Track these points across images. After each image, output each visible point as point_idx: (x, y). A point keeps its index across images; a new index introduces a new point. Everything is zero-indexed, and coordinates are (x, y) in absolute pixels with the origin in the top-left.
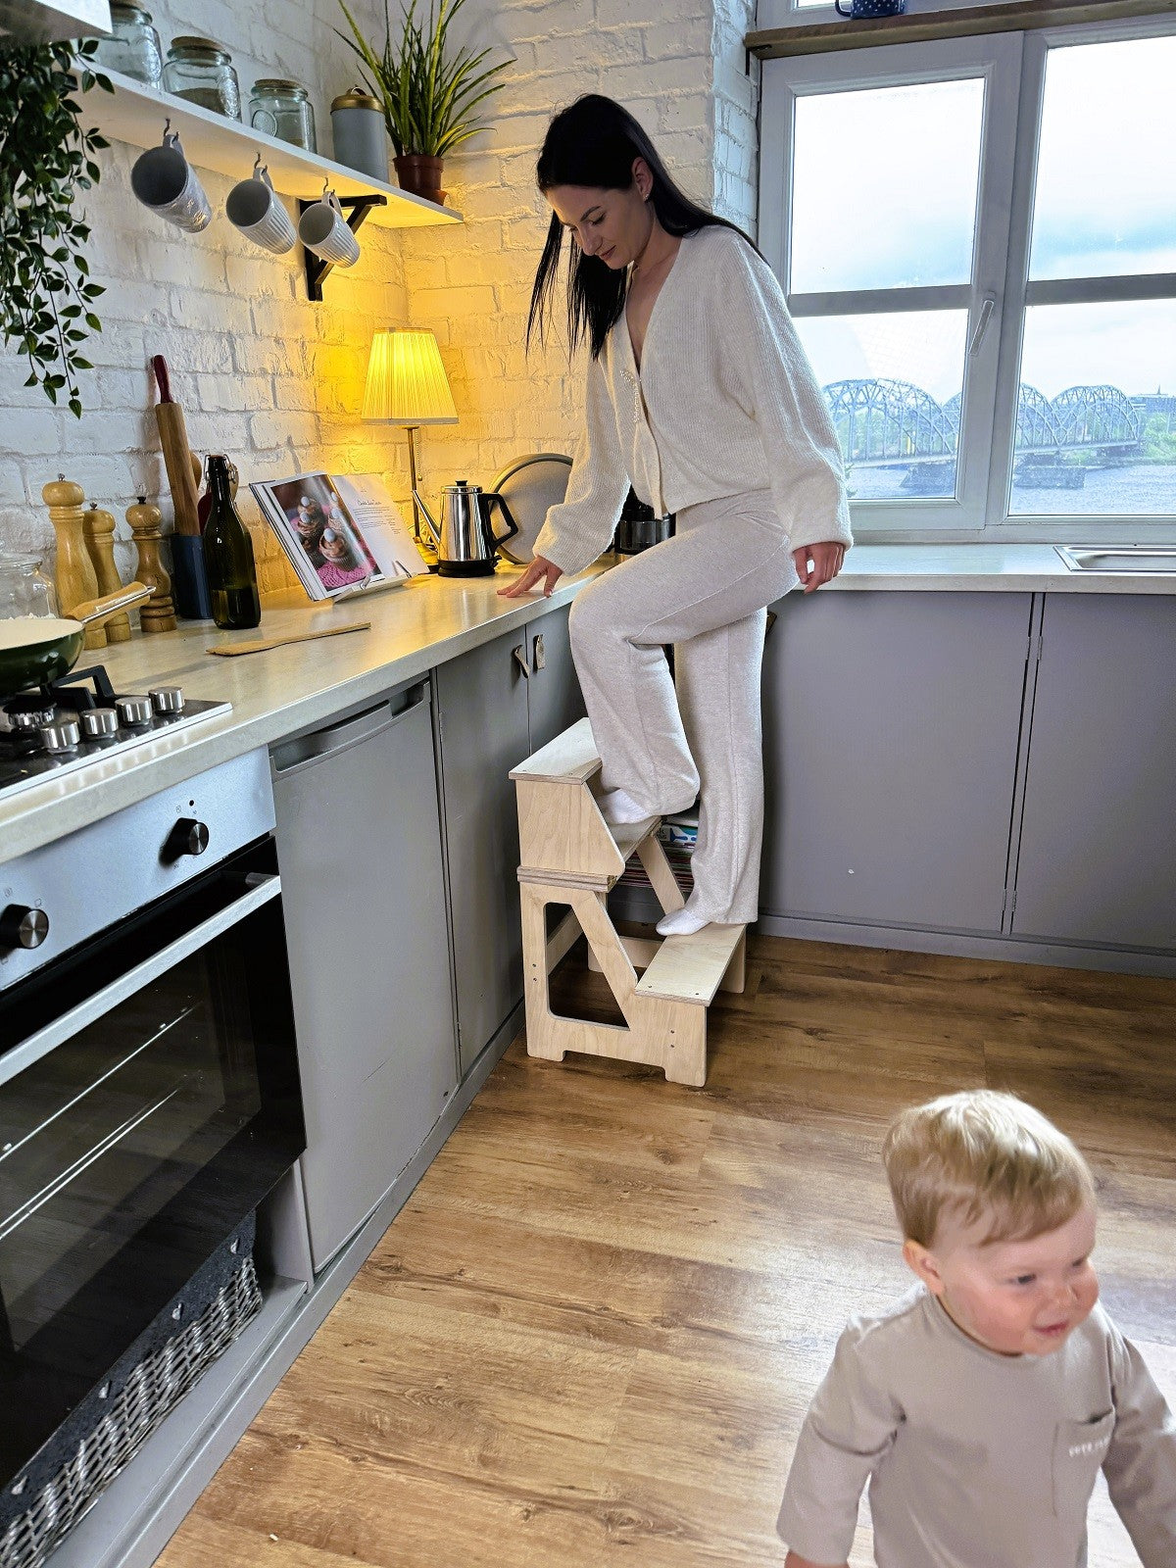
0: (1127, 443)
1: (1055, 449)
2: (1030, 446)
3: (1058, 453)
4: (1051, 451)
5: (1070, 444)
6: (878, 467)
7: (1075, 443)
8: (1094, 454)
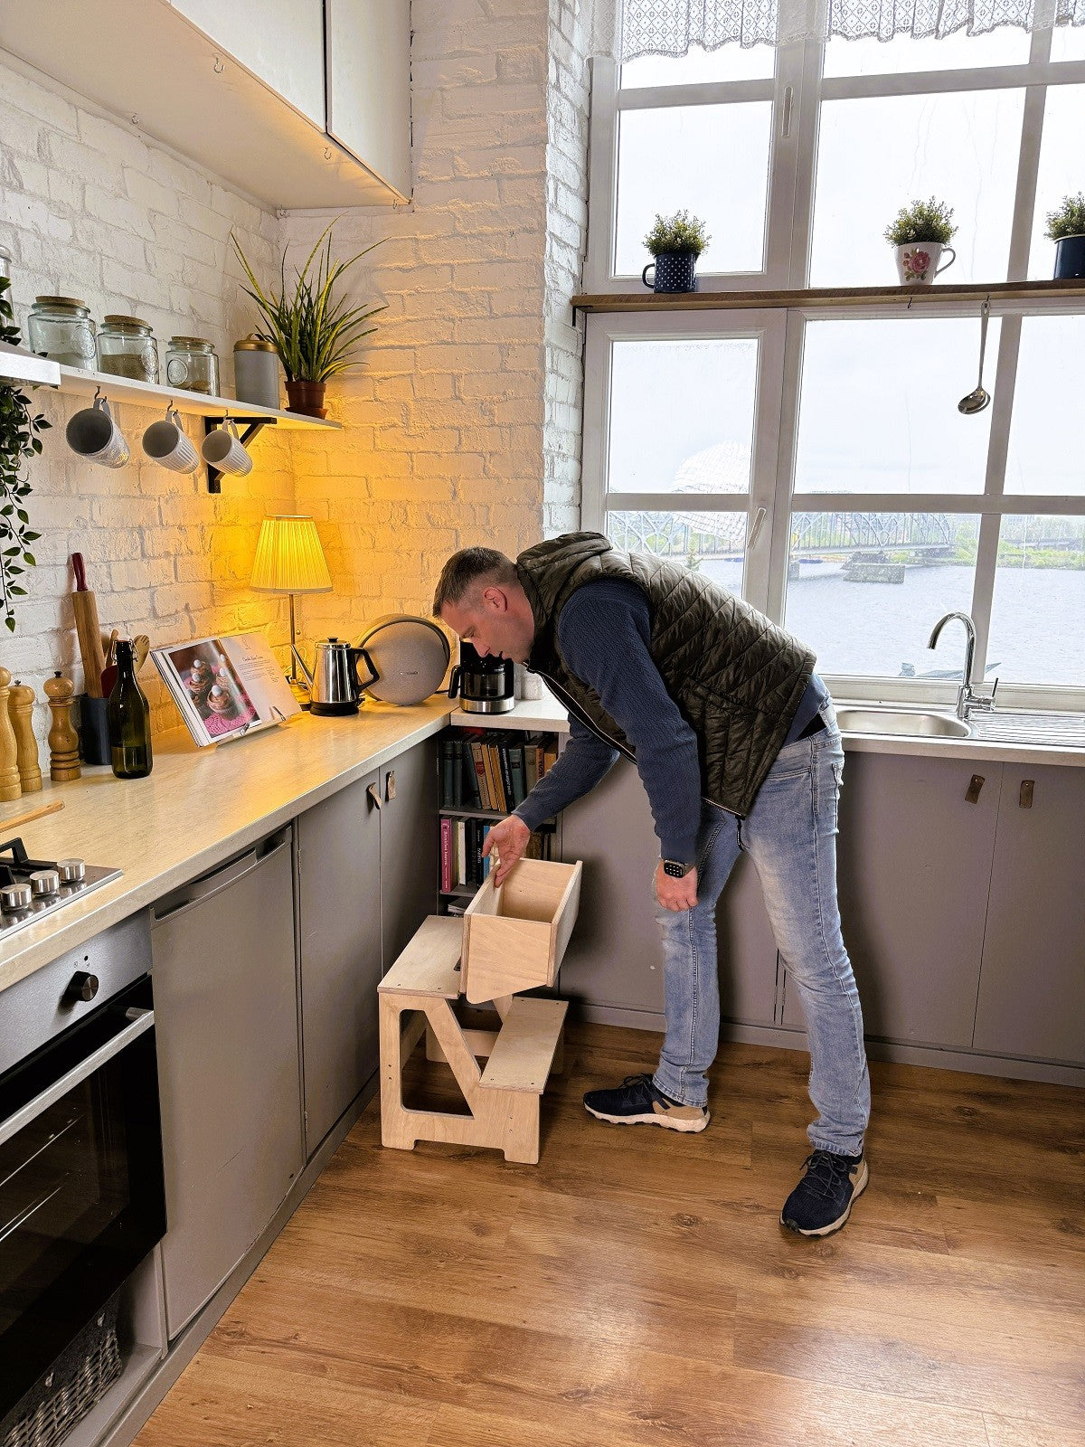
0: (941, 546)
1: (879, 549)
2: (858, 545)
3: (881, 552)
4: (875, 551)
5: (892, 545)
6: (726, 559)
7: (895, 545)
8: (913, 554)
